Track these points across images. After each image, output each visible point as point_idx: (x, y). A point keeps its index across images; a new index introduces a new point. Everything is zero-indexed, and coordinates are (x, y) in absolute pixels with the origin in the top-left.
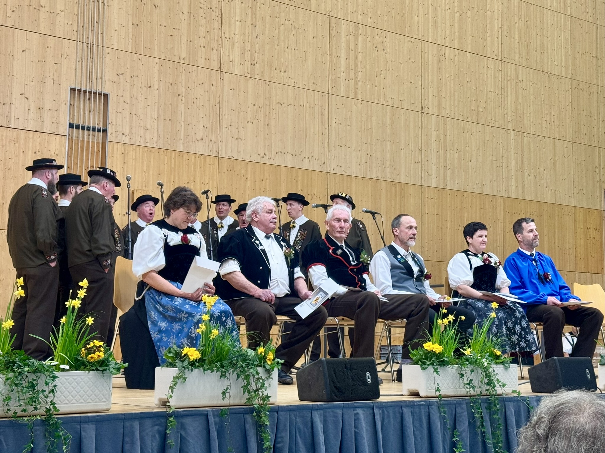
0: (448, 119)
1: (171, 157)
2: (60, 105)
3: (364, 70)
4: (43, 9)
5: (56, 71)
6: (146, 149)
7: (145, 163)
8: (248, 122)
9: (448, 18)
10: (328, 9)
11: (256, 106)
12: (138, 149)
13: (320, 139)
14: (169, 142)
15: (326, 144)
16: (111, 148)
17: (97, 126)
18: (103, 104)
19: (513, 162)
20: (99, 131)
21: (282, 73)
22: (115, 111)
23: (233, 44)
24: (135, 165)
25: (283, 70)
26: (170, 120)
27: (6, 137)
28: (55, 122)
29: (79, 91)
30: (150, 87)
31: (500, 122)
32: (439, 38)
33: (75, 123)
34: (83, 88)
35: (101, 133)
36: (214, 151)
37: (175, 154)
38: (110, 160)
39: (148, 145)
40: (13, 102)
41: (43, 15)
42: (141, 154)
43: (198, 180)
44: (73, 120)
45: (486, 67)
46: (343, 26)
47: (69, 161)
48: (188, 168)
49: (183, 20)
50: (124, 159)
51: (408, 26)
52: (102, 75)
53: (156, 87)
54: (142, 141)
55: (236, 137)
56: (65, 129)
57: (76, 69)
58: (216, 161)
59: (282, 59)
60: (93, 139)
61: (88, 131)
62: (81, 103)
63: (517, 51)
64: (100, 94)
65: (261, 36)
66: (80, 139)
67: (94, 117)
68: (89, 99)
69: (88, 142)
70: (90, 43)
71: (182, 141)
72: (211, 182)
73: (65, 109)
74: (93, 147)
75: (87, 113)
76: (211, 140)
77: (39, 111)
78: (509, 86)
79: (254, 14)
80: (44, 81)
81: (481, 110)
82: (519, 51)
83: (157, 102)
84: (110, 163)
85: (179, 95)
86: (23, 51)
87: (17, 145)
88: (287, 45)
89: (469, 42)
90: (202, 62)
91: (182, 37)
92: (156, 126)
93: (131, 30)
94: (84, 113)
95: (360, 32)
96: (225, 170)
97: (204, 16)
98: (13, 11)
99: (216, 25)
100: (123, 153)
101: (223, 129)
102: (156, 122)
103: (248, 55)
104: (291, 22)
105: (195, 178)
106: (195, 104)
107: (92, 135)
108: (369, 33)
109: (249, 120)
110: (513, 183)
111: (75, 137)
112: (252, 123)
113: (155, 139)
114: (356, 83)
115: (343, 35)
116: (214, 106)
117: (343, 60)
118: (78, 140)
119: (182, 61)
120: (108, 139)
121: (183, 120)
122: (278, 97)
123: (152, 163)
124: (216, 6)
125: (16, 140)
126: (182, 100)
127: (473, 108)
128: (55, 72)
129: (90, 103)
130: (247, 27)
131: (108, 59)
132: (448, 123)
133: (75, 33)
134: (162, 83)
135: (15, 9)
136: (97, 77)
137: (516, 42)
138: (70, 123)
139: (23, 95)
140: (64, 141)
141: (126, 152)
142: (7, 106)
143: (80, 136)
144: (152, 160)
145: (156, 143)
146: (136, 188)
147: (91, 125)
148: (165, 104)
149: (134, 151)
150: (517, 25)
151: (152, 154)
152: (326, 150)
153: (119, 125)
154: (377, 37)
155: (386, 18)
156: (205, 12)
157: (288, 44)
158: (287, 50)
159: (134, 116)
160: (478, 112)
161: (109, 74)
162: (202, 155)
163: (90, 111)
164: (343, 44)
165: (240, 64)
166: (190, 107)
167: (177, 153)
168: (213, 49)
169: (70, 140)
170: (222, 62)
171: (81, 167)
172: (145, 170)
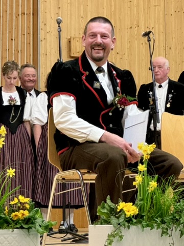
7: (82, 7)
24: (70, 10)
38: (43, 5)
43: (142, 24)
48: (131, 10)
50: (58, 4)
58: (162, 3)
72: (157, 26)
84: (43, 9)
96: (173, 12)
105: (138, 22)
123: (89, 7)
144: (89, 4)
146: (73, 36)
171: (11, 14)
172: (82, 15)
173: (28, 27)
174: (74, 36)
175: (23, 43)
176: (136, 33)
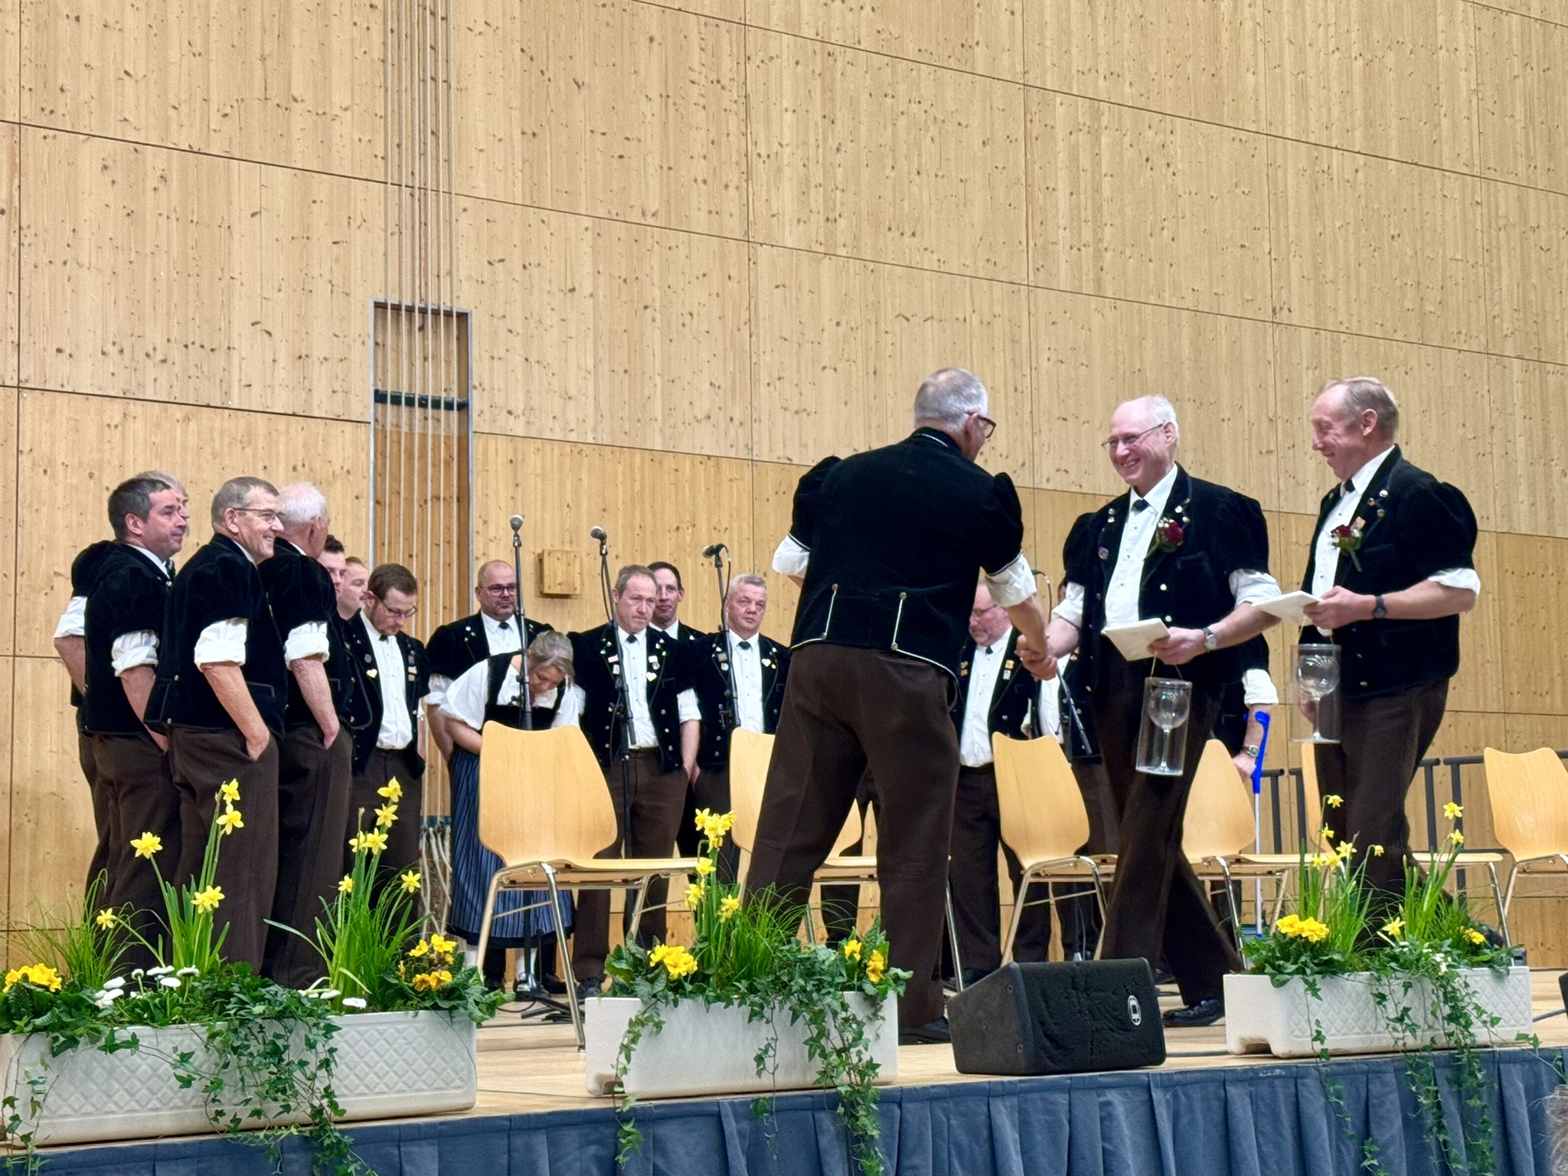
0: (1343, 337)
1: (632, 466)
2: (349, 346)
3: (1117, 221)
4: (299, 106)
5: (337, 260)
6: (568, 448)
7: (568, 483)
8: (824, 368)
9: (1333, 74)
10: (1019, 68)
11: (844, 326)
12: (548, 447)
13: (1011, 403)
14: (627, 427)
15: (1027, 416)
16: (480, 449)
17: (443, 395)
18: (458, 338)
19: (1521, 442)
20: (449, 406)
21: (907, 239)
22: (486, 356)
23: (779, 170)
24: (543, 491)
25: (908, 233)
26: (626, 371)
27: (222, 433)
28: (340, 389)
29: (397, 308)
30: (573, 290)
31: (1483, 340)
32: (1312, 128)
33: (390, 390)
34: (406, 302)
35: (455, 414)
36: (741, 446)
37: (643, 458)
38: (480, 480)
39: (573, 437)
40: (235, 343)
41: (299, 120)
42: (556, 461)
43: (703, 523)
44: (384, 382)
45: (1439, 194)
46: (1060, 111)
47: (379, 486)
48: (677, 493)
49: (649, 114)
50: (515, 476)
51: (1228, 99)
52: (451, 264)
53: (588, 290)
54: (557, 429)
55: (794, 408)
56: (364, 406)
57: (385, 254)
58: (747, 474)
59: (906, 204)
60: (436, 428)
61: (422, 409)
62: (402, 339)
63: (1521, 149)
64: (448, 314)
65: (848, 146)
66: (404, 429)
67: (436, 376)
68: (422, 328)
69: (424, 436)
70: (417, 185)
71: (657, 425)
72: (735, 525)
73: (362, 357)
74: (436, 448)
75: (418, 363)
76: (732, 419)
77: (299, 364)
78: (1503, 242)
79: (828, 90)
80: (307, 288)
81: (1429, 308)
82: (1528, 150)
83: (591, 327)
84: (479, 488)
85: (646, 307)
86: (253, 215)
87: (248, 451)
88: (916, 165)
89: (1393, 132)
90: (700, 221)
91: (649, 159)
92: (591, 387)
93: (518, 148)
94: (412, 364)
95: (1104, 122)
96: (770, 493)
97: (702, 101)
98: (225, 115)
99: (733, 124)
100: (511, 461)
101: (762, 388)
102: (591, 377)
103: (816, 198)
104: (925, 106)
105: (694, 517)
106: (687, 328)
107: (433, 417)
108: (1128, 123)
109: (826, 362)
110: (1523, 495)
111: (392, 424)
112: (835, 370)
113: (590, 422)
114: (1098, 255)
115: (1060, 133)
116: (735, 330)
117: (1062, 198)
118: (399, 433)
119: (651, 221)
120: (473, 427)
121: (658, 367)
122: (898, 300)
123: (585, 483)
124: (730, 75)
125: (245, 439)
126: (654, 320)
127: (1408, 305)
128: (334, 265)
129: (424, 338)
130: (811, 124)
131: (463, 224)
132: (1344, 347)
133: (380, 162)
134: (601, 279)
135: (228, 110)
136: (439, 270)
137: (1519, 127)
138: (376, 392)
139: (259, 327)
140: (363, 437)
141: (520, 458)
142: (221, 355)
143: (404, 420)
144: (585, 476)
145: (594, 430)
146: (548, 547)
147: (430, 394)
148: (611, 331)
149: (539, 455)
150: (1519, 81)
151: (585, 461)
152: (1028, 430)
153: (499, 390)
154: (1150, 134)
155: (1171, 83)
156: (703, 92)
157: (920, 165)
158: (917, 178)
159: (536, 367)
160: (1423, 315)
161: (468, 262)
162: (709, 457)
163: (425, 359)
164: (1061, 156)
165: (799, 221)
166: (674, 337)
167: (648, 456)
168: (727, 186)
169: (380, 435)
170: (751, 218)
171: (409, 500)
172: (569, 501)
173: (448, 528)
174: (550, 548)
175: (435, 563)
176: (688, 541)
